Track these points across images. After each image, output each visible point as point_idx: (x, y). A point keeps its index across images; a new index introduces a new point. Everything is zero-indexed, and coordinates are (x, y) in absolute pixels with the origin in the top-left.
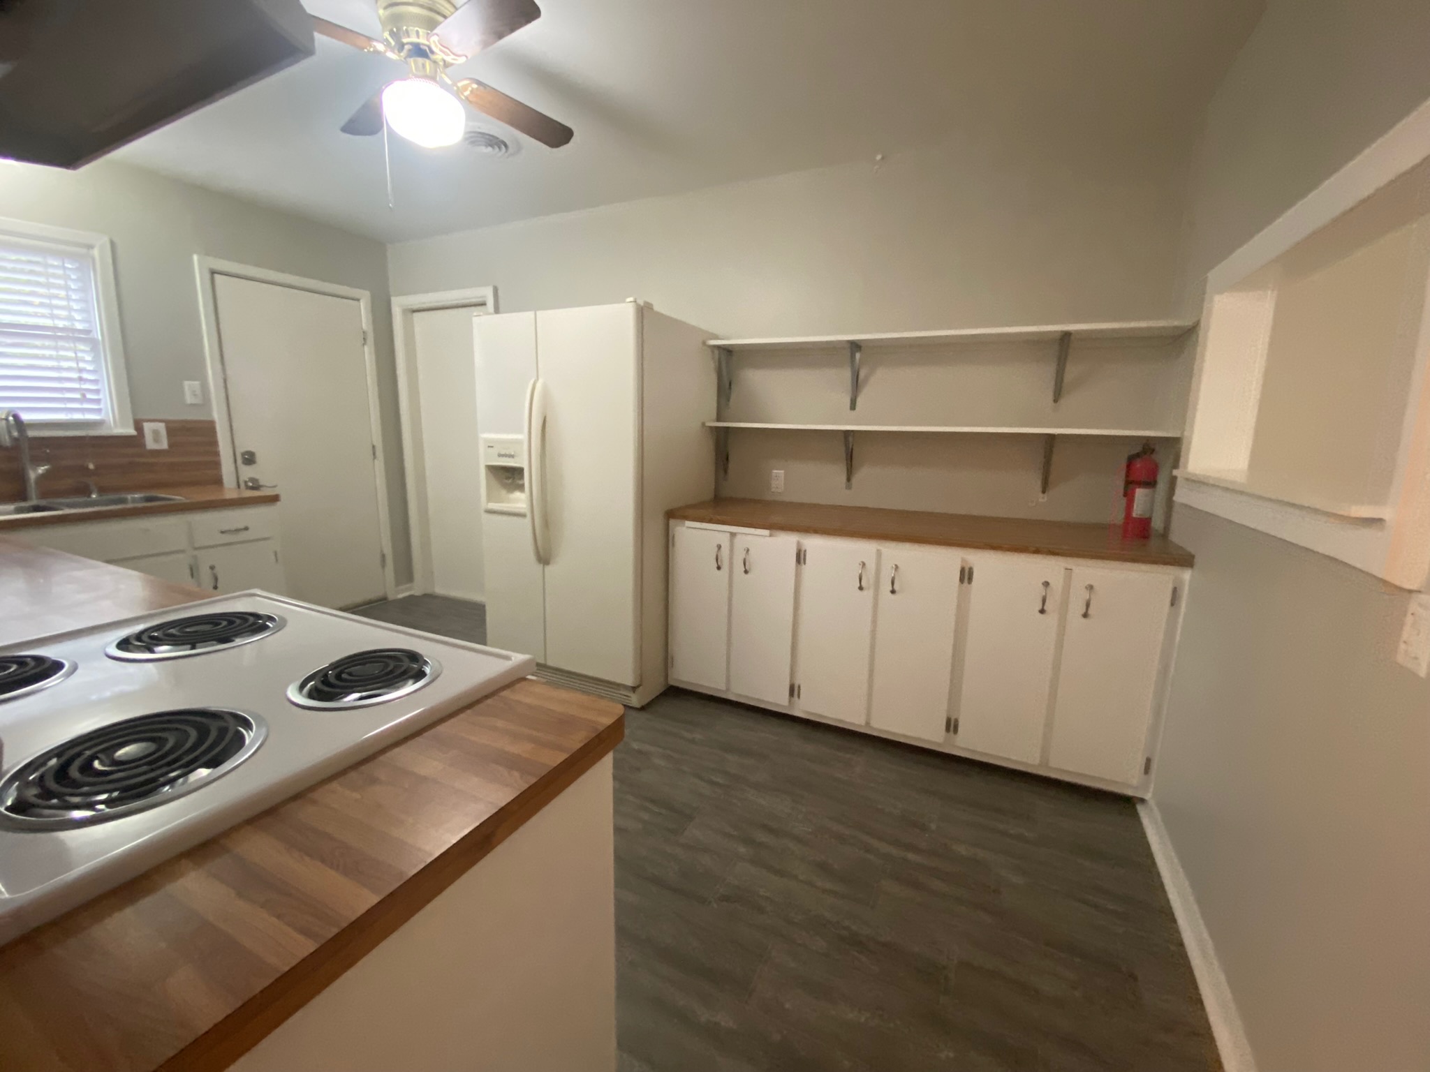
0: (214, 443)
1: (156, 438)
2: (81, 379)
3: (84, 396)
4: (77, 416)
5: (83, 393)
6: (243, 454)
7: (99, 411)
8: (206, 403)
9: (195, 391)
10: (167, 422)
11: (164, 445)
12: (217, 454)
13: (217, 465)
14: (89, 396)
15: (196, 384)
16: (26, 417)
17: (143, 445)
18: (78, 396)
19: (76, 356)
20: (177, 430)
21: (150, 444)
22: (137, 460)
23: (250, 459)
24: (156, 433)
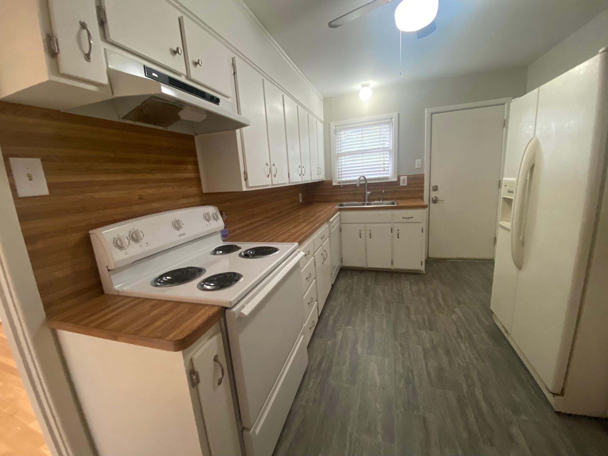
0: (423, 183)
1: (403, 182)
2: (384, 164)
3: (384, 169)
4: (382, 176)
5: (384, 168)
6: (433, 187)
7: (388, 174)
8: (422, 168)
9: (419, 163)
10: (408, 176)
11: (406, 184)
12: (423, 187)
13: (422, 191)
14: (386, 169)
15: (420, 160)
16: (367, 177)
17: (399, 184)
18: (383, 169)
19: (384, 157)
20: (410, 179)
21: (402, 184)
22: (397, 190)
23: (436, 189)
24: (404, 180)
